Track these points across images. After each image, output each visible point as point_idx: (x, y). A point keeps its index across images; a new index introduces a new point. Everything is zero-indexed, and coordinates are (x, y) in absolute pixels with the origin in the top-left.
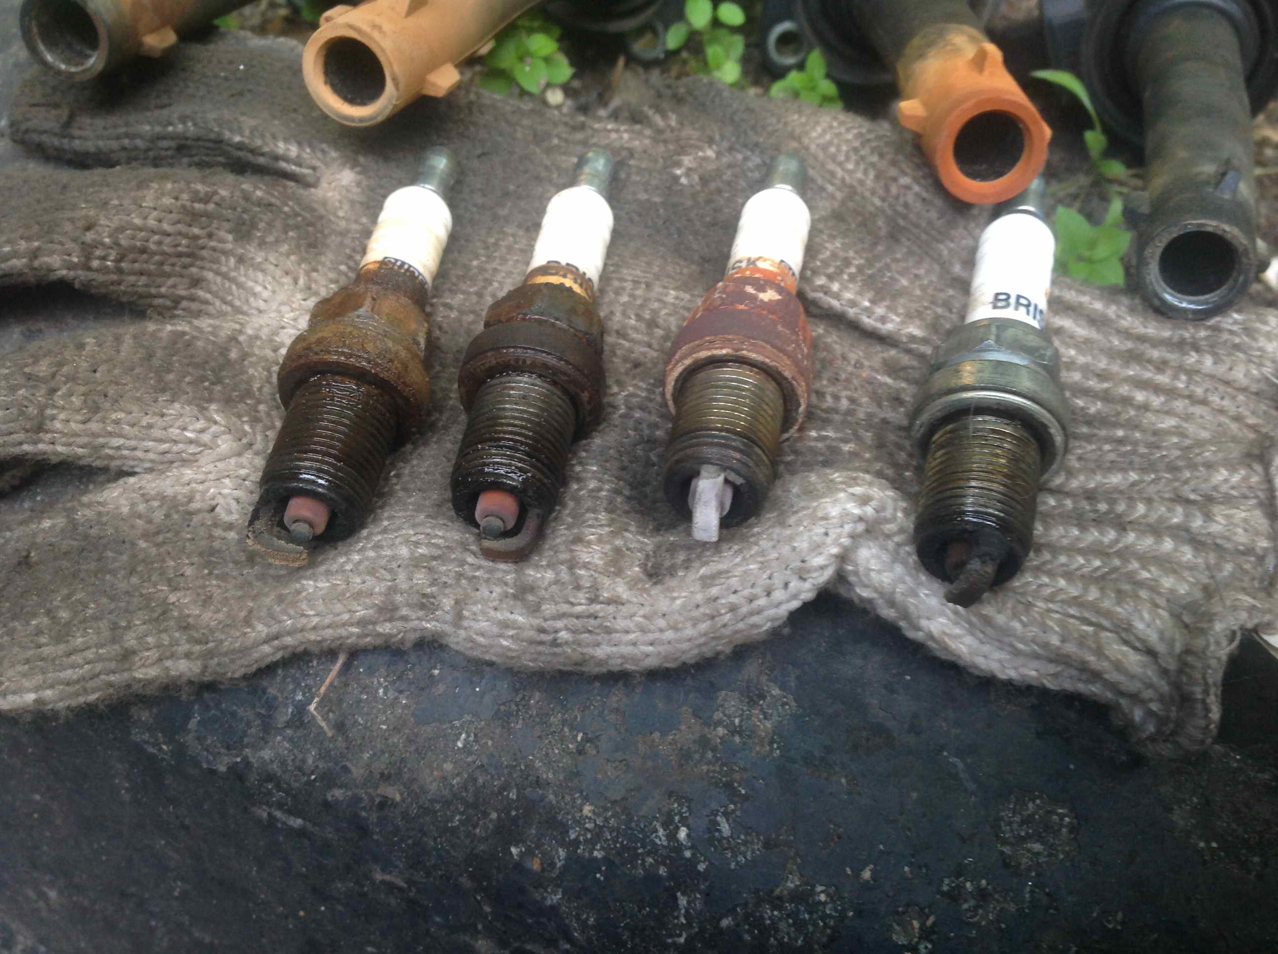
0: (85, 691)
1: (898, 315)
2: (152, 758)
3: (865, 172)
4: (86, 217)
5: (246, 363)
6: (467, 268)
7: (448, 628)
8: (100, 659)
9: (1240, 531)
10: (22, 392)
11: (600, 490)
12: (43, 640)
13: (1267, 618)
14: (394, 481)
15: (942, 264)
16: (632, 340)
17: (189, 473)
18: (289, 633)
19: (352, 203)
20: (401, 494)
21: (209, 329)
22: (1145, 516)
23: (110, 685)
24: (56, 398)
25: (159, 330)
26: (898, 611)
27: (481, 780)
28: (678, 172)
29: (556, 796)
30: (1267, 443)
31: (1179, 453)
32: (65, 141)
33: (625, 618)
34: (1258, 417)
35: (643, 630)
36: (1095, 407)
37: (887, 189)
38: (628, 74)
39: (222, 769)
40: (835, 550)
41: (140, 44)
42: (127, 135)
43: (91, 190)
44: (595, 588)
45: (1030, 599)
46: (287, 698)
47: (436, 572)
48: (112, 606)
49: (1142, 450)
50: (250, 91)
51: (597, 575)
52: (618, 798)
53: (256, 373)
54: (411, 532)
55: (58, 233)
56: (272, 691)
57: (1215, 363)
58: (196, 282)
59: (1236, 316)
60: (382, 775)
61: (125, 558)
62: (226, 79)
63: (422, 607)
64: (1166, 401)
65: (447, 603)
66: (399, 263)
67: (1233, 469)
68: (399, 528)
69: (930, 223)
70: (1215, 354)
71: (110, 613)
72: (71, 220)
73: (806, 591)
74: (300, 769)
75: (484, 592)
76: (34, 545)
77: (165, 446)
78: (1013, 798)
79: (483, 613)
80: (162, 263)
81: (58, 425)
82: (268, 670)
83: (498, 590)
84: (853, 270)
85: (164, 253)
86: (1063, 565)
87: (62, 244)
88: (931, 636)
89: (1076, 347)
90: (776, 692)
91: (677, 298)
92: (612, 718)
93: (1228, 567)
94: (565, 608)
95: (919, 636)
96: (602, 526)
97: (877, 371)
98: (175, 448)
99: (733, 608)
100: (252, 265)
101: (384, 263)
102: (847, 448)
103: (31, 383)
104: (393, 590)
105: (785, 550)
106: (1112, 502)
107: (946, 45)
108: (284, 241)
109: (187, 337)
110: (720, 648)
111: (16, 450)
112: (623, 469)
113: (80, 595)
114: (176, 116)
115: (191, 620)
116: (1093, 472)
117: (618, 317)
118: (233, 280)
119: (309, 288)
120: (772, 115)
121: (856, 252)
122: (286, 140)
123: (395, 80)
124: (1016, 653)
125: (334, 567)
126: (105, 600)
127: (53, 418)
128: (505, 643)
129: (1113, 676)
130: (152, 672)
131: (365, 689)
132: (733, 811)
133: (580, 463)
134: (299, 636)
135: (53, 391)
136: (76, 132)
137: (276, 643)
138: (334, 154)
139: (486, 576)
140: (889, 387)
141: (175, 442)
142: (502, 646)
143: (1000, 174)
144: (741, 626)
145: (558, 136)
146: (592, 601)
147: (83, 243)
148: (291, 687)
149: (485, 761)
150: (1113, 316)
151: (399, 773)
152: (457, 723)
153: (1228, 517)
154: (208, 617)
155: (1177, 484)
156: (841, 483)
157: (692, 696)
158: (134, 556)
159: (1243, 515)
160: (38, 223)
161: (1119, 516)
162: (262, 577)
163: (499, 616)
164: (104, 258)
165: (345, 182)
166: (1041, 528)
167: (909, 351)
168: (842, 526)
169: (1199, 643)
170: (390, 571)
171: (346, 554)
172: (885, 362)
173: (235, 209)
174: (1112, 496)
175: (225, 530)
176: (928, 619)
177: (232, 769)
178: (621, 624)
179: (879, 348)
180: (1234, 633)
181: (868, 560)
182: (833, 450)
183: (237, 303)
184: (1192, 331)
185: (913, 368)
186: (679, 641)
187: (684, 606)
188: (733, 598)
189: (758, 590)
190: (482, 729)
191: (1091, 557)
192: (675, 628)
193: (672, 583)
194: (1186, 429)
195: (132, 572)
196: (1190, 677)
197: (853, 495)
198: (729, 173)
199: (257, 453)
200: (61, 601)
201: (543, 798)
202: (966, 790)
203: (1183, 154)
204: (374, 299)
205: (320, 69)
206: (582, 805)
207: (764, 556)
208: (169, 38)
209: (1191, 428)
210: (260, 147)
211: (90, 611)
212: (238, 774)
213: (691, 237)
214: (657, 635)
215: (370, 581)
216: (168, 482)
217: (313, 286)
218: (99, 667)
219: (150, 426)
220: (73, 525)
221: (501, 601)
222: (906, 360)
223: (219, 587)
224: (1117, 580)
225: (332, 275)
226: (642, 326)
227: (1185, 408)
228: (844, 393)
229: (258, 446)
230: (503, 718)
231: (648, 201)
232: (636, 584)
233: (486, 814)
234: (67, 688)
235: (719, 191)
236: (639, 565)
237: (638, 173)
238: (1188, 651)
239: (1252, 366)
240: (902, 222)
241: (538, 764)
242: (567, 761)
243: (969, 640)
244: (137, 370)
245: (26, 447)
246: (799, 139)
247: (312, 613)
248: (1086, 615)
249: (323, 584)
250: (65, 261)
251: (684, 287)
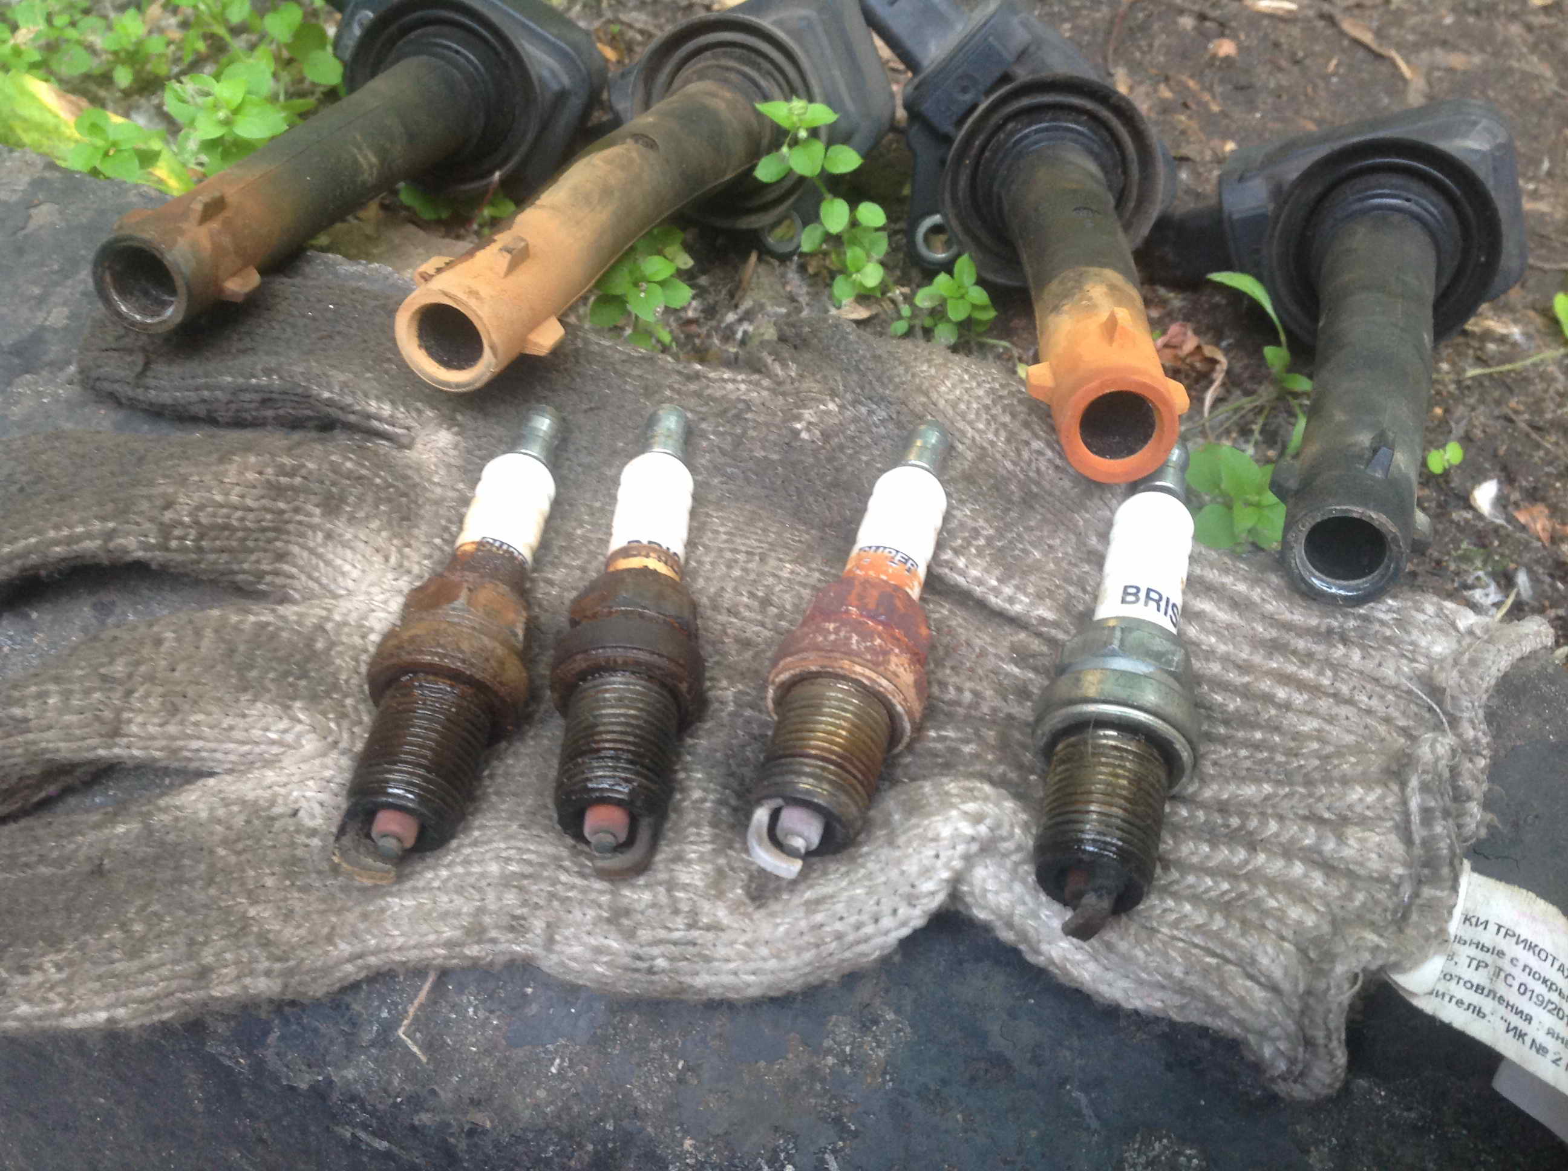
0: (160, 1009)
1: (1026, 595)
2: (229, 1071)
3: (996, 433)
4: (164, 495)
5: (333, 653)
6: (570, 536)
7: (538, 951)
8: (175, 976)
9: (1374, 856)
10: (97, 695)
11: (703, 800)
12: (116, 955)
13: (1393, 958)
14: (487, 782)
15: (1078, 535)
16: (743, 619)
17: (270, 775)
18: (373, 954)
19: (449, 466)
20: (494, 798)
21: (295, 618)
22: (1277, 835)
23: (185, 1002)
24: (132, 700)
25: (241, 622)
26: (1017, 934)
27: (576, 1109)
28: (798, 426)
29: (655, 1128)
30: (1405, 761)
31: (1317, 762)
32: (140, 391)
33: (726, 945)
34: (1408, 718)
35: (745, 959)
36: (1234, 704)
37: (1018, 451)
38: (761, 269)
39: (304, 1086)
40: (945, 875)
41: (221, 290)
42: (207, 387)
43: (170, 463)
44: (694, 913)
45: (1155, 924)
46: (372, 1015)
47: (527, 892)
48: (189, 920)
49: (1280, 758)
50: (339, 333)
51: (695, 898)
52: (720, 1131)
53: (343, 662)
54: (503, 845)
55: (135, 513)
56: (356, 1007)
57: (1364, 658)
58: (281, 557)
59: (1390, 602)
60: (472, 1100)
61: (202, 867)
62: (314, 319)
63: (512, 929)
64: (1310, 699)
65: (538, 925)
66: (497, 544)
67: (1368, 786)
68: (490, 841)
69: (1064, 491)
70: (1363, 648)
71: (188, 926)
72: (149, 498)
73: (916, 917)
74: (385, 1091)
75: (577, 914)
76: (107, 852)
77: (247, 748)
78: (1138, 1137)
79: (576, 937)
80: (245, 539)
81: (134, 729)
82: (354, 987)
83: (591, 913)
84: (982, 542)
85: (246, 529)
86: (1190, 887)
87: (138, 524)
88: (1052, 961)
89: (1217, 633)
90: (890, 1016)
91: (792, 572)
92: (715, 1044)
93: (1360, 897)
94: (662, 934)
95: (1041, 960)
96: (705, 842)
97: (1002, 659)
98: (257, 750)
99: (839, 936)
100: (340, 542)
101: (481, 544)
102: (968, 749)
103: (108, 686)
104: (481, 911)
105: (894, 873)
106: (1244, 816)
107: (1081, 300)
108: (375, 516)
109: (271, 628)
110: (827, 976)
111: (90, 755)
112: (732, 774)
113: (155, 907)
114: (259, 367)
115: (271, 936)
116: (1227, 781)
117: (728, 595)
118: (320, 556)
119: (401, 566)
120: (900, 364)
121: (987, 521)
122: (378, 399)
123: (493, 348)
124: (1141, 982)
125: (421, 884)
126: (181, 913)
127: (129, 721)
128: (599, 969)
129: (1237, 1012)
130: (231, 990)
131: (453, 1007)
132: (842, 1149)
133: (685, 770)
134: (383, 956)
135: (129, 693)
136: (151, 382)
137: (360, 962)
138: (430, 413)
139: (580, 896)
140: (1016, 677)
141: (257, 743)
142: (597, 973)
143: (1131, 451)
144: (848, 954)
145: (671, 388)
146: (690, 927)
147: (161, 524)
148: (376, 1003)
149: (580, 1088)
150: (1258, 600)
151: (490, 1099)
152: (550, 1047)
153: (1361, 840)
154: (290, 934)
155: (1311, 800)
156: (958, 795)
157: (801, 1019)
158: (212, 866)
159: (1377, 839)
160: (113, 501)
161: (1251, 833)
162: (344, 889)
163: (593, 941)
164: (182, 538)
165: (441, 444)
166: (1171, 842)
167: (1039, 635)
168: (954, 848)
169: (1321, 985)
170: (480, 890)
171: (434, 868)
172: (1013, 648)
173: (322, 482)
174: (1242, 809)
175: (308, 837)
176: (1049, 943)
177: (314, 1088)
178: (722, 951)
179: (1008, 629)
180: (1356, 976)
181: (984, 880)
182: (954, 751)
183: (324, 581)
184: (1341, 619)
185: (1042, 655)
186: (783, 970)
187: (787, 933)
188: (838, 926)
189: (865, 917)
190: (577, 1054)
191: (1219, 879)
192: (777, 956)
193: (776, 907)
194: (1329, 732)
195: (210, 882)
196: (1312, 1021)
197: (966, 813)
198: (852, 428)
199: (343, 753)
200: (136, 913)
201: (641, 1130)
202: (1088, 1128)
203: (1340, 416)
204: (470, 590)
205: (414, 332)
206: (684, 1138)
207: (871, 880)
208: (254, 279)
209: (1334, 732)
210: (350, 405)
211: (166, 925)
212: (320, 1093)
213: (811, 499)
214: (760, 964)
215: (458, 901)
216: (249, 785)
217: (406, 563)
218: (174, 984)
219: (231, 728)
220: (149, 830)
221: (594, 924)
222: (1036, 645)
223: (301, 899)
224: (1244, 906)
225: (425, 550)
226: (755, 604)
227: (1330, 708)
228: (968, 685)
229: (344, 744)
230: (599, 1042)
231: (765, 457)
232: (738, 908)
233: (580, 1146)
234: (142, 1007)
235: (841, 448)
236: (742, 887)
237: (754, 428)
238: (1309, 992)
239: (1404, 661)
240: (1035, 489)
241: (636, 1093)
242: (667, 1090)
243: (1092, 966)
244: (219, 667)
245: (102, 752)
246: (926, 394)
247: (396, 933)
248: (1211, 945)
249: (410, 902)
250: (141, 542)
251: (802, 559)
